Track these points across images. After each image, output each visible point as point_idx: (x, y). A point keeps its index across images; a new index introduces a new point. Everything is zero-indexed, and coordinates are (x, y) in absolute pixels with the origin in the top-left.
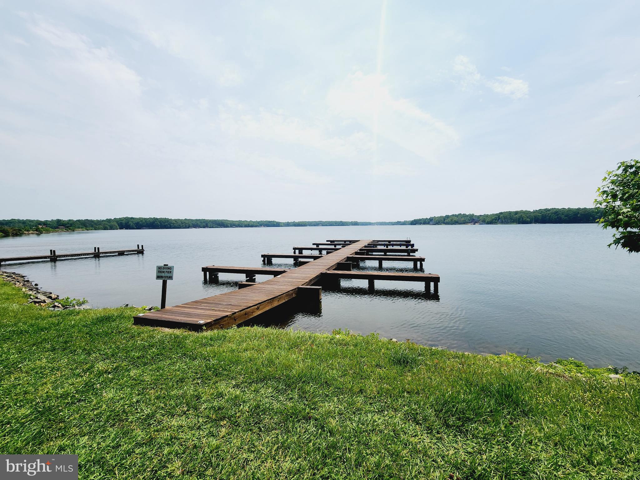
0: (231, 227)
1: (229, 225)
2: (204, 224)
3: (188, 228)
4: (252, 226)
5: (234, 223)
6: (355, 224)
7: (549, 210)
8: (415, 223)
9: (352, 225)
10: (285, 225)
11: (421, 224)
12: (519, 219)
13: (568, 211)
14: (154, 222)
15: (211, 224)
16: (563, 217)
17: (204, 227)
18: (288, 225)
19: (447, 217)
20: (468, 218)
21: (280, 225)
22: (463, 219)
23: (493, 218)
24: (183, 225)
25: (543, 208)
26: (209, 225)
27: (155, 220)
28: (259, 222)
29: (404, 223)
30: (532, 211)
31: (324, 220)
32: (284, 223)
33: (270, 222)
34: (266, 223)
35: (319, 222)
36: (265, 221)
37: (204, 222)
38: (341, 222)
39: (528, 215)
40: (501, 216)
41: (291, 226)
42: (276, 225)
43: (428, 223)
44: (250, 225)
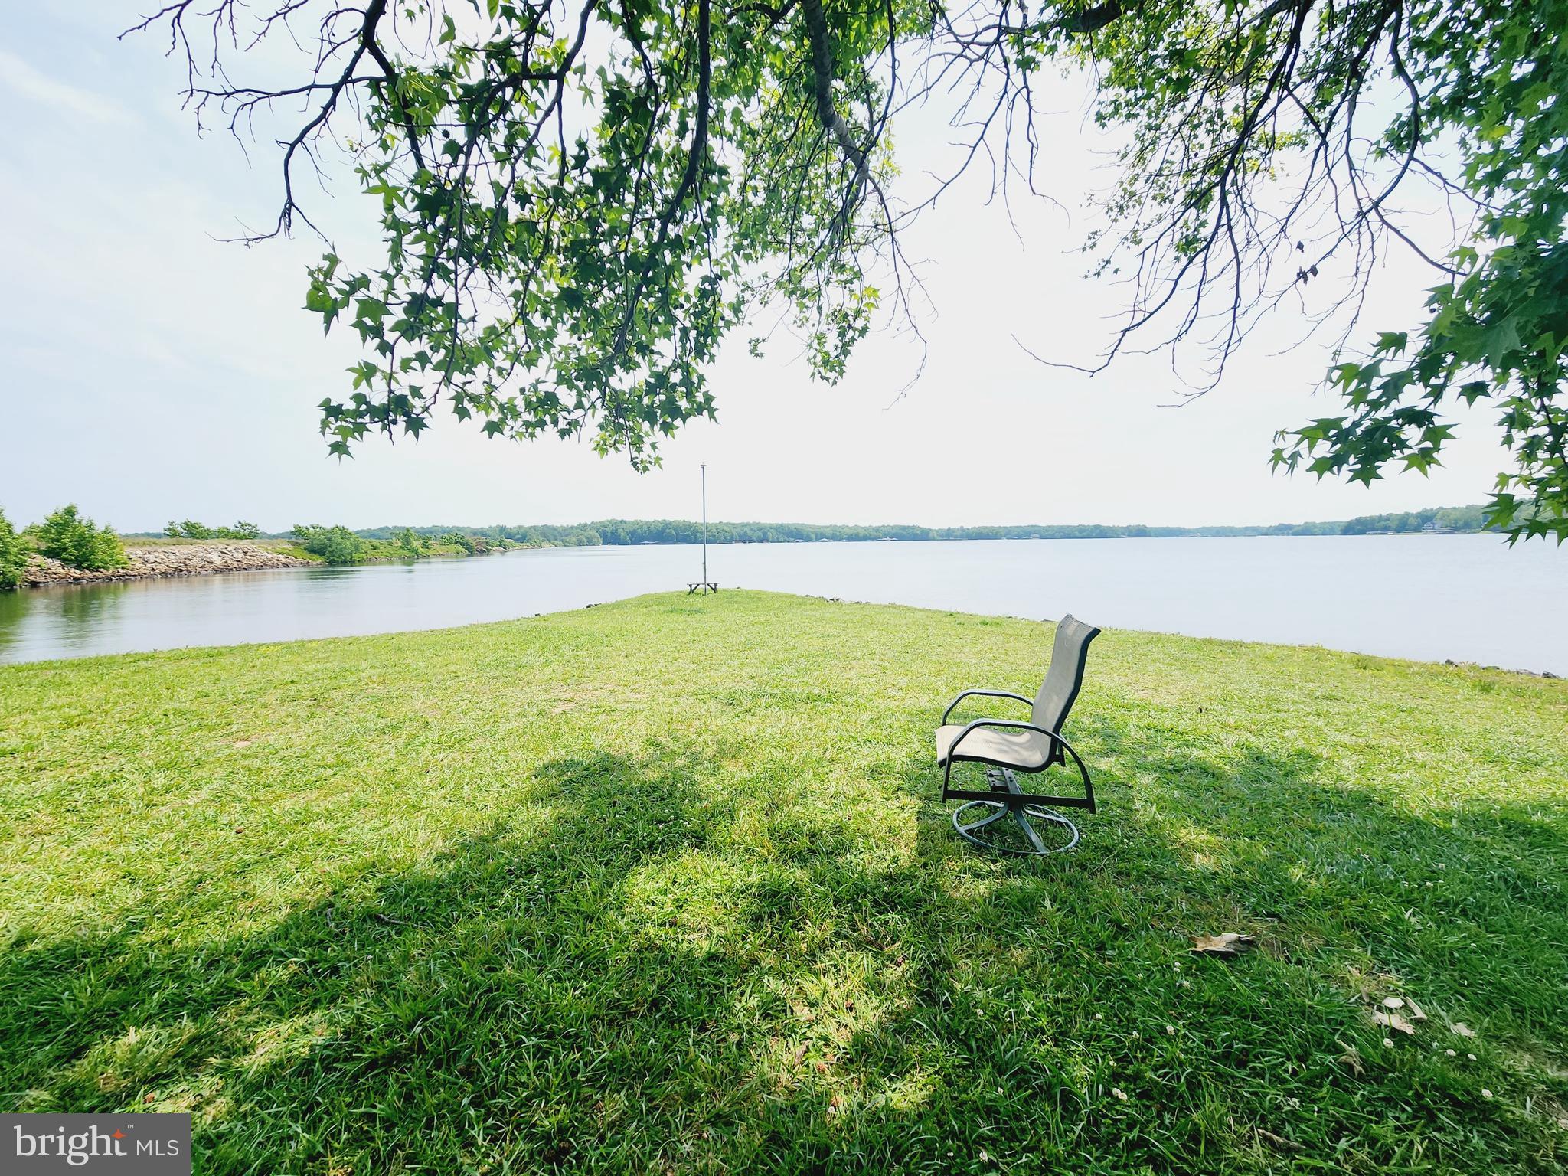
1: (813, 536)
2: (760, 534)
3: (730, 542)
4: (865, 539)
6: (1141, 532)
9: (1129, 536)
11: (1385, 530)
14: (663, 530)
15: (774, 532)
17: (760, 541)
18: (948, 535)
21: (931, 535)
26: (770, 535)
27: (667, 524)
28: (877, 530)
31: (1043, 524)
32: (937, 531)
33: (904, 528)
34: (895, 531)
36: (893, 528)
37: (760, 530)
38: (1097, 527)
41: (956, 538)
42: (921, 535)
43: (1417, 529)
44: (861, 535)
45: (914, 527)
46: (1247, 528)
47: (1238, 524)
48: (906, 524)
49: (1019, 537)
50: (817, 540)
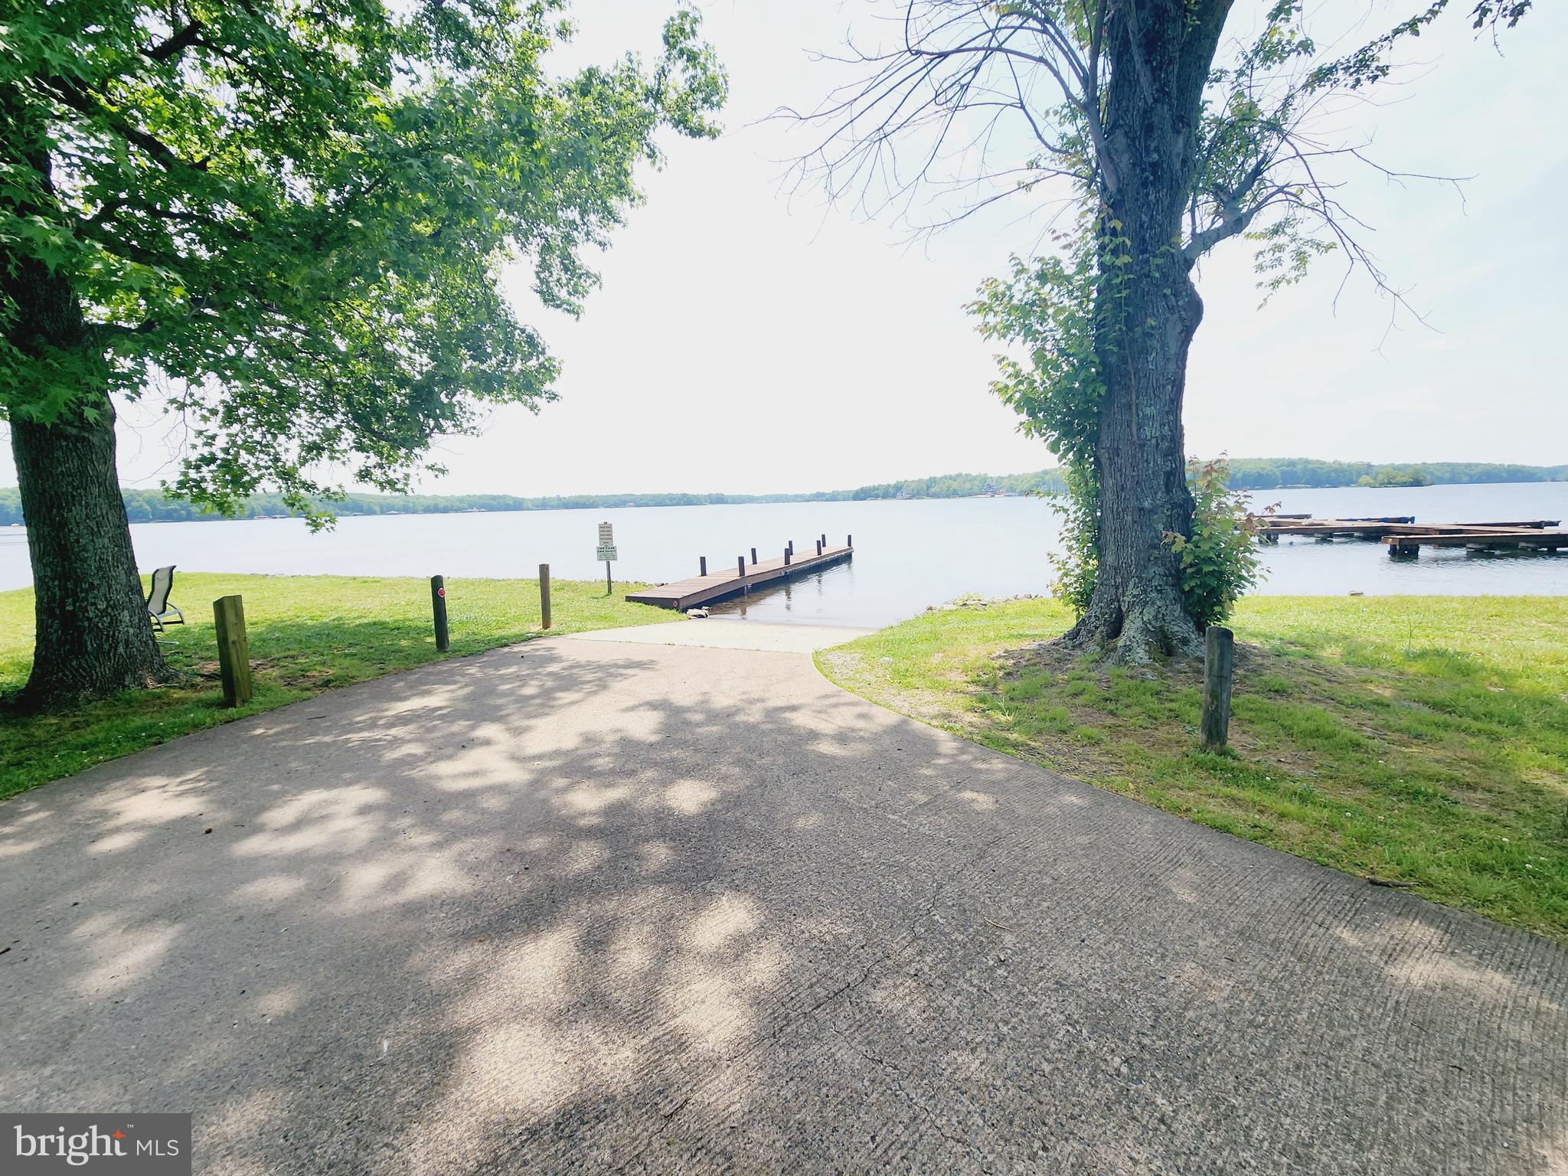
1: (377, 509)
4: (446, 510)
5: (388, 501)
6: (719, 500)
8: (863, 495)
9: (711, 503)
10: (538, 506)
11: (877, 497)
18: (544, 505)
19: (933, 481)
20: (977, 483)
21: (525, 505)
22: (968, 485)
23: (1033, 482)
24: (248, 513)
28: (461, 500)
29: (833, 497)
31: (638, 492)
32: (532, 501)
33: (494, 498)
34: (482, 501)
35: (626, 498)
36: (480, 497)
38: (684, 495)
40: (1047, 477)
41: (553, 508)
42: (517, 505)
43: (894, 496)
44: (441, 506)
45: (504, 497)
46: (796, 496)
47: (791, 493)
48: (496, 494)
49: (616, 506)
50: (383, 513)
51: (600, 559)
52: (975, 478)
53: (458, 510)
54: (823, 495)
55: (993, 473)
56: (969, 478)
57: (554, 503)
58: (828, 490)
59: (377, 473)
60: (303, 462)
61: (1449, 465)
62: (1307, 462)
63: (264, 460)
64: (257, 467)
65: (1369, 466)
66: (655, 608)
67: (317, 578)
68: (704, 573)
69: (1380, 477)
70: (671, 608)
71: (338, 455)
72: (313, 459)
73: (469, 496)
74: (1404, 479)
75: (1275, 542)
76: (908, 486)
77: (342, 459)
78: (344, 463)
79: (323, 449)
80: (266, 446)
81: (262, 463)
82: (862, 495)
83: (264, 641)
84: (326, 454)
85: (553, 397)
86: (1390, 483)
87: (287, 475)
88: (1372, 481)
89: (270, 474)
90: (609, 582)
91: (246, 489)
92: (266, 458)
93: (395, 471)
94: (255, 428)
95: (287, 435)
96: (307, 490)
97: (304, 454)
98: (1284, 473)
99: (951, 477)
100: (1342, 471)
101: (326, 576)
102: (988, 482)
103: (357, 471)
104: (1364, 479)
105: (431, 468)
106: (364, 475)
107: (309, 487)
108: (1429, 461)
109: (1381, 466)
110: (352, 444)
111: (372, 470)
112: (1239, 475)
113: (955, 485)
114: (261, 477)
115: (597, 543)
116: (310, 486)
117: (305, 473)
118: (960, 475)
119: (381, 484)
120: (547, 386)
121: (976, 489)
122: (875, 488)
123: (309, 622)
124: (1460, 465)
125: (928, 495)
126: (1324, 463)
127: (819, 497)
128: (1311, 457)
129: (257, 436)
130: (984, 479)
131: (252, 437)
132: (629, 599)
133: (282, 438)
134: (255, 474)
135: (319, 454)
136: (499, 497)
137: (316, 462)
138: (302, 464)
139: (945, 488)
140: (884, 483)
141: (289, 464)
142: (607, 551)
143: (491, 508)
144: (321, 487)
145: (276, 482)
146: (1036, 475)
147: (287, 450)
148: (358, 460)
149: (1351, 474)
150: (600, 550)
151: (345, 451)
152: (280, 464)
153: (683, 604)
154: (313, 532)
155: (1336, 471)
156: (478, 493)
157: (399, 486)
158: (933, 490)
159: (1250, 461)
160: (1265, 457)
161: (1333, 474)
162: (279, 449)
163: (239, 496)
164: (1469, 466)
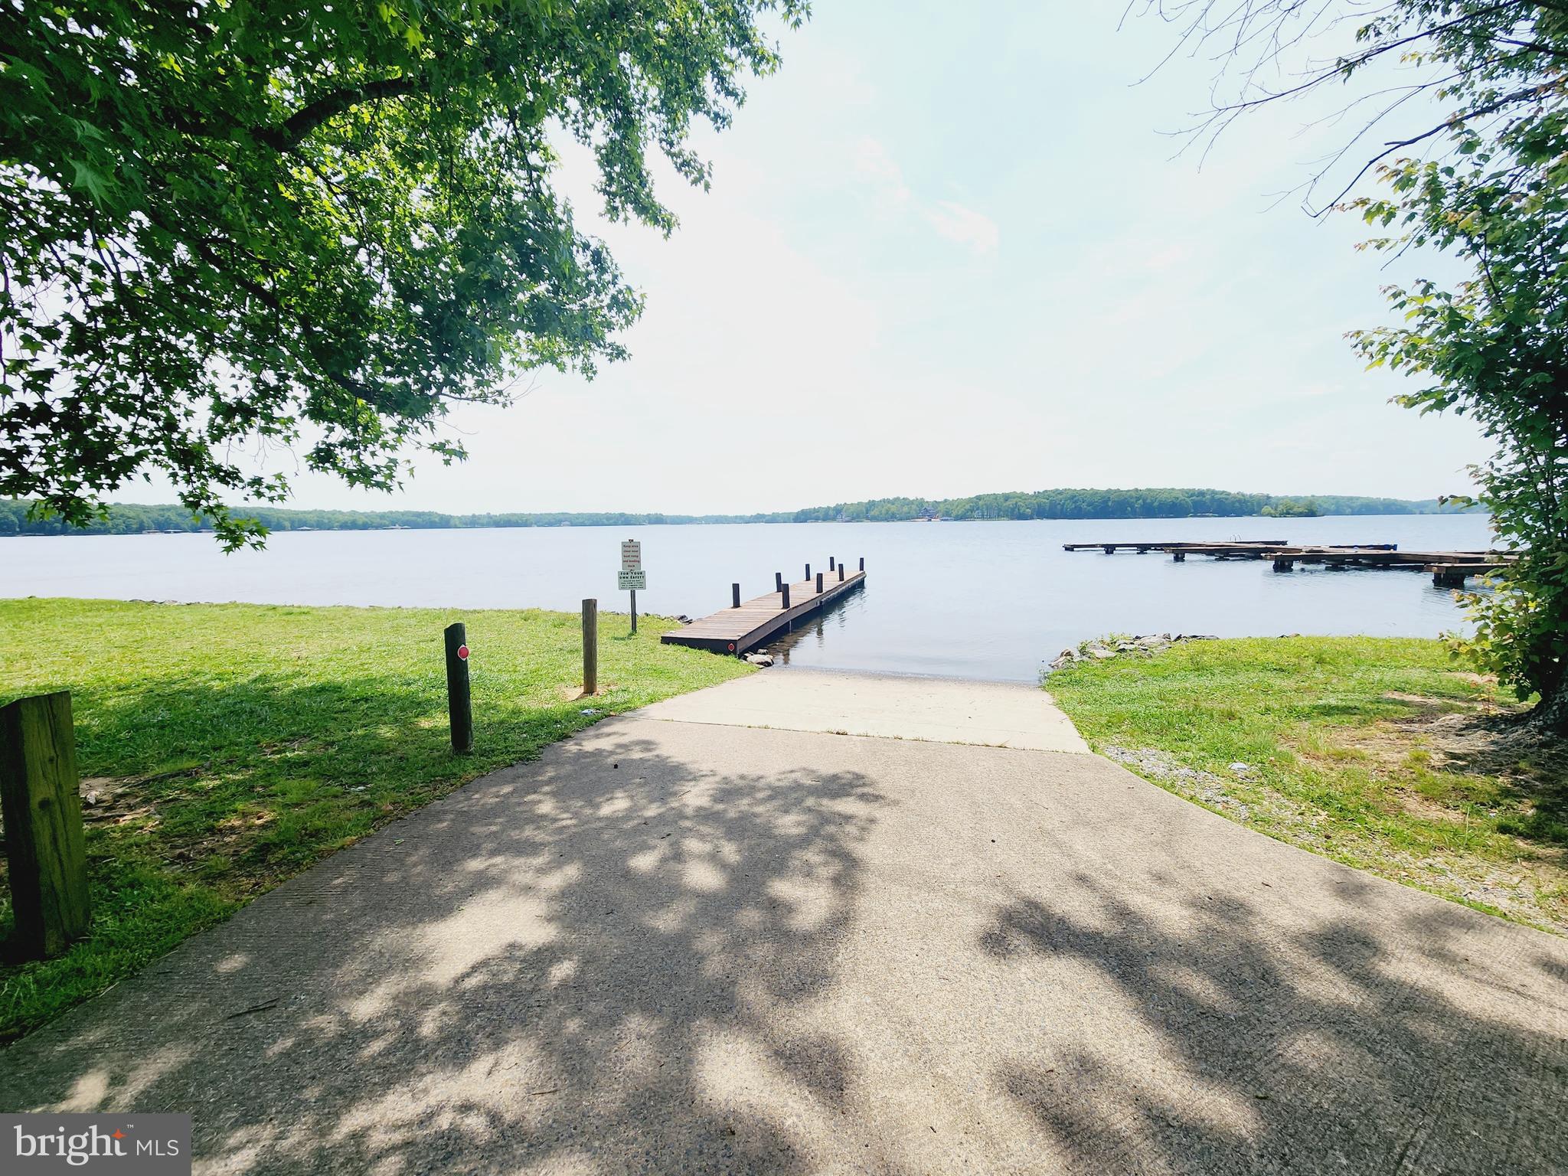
0: (294, 528)
5: (300, 516)
7: (1060, 493)
10: (466, 524)
12: (1013, 510)
13: (1092, 495)
16: (1084, 505)
19: (872, 504)
20: (914, 507)
22: (906, 509)
23: (968, 507)
24: (117, 522)
25: (1051, 487)
29: (773, 519)
30: (1031, 493)
35: (561, 517)
39: (1027, 502)
40: (981, 503)
51: (622, 587)
52: (912, 502)
53: (377, 527)
54: (763, 516)
55: (930, 497)
56: (906, 502)
57: (485, 521)
58: (768, 512)
59: (345, 455)
60: (218, 434)
61: (1334, 498)
62: (1214, 492)
63: (148, 426)
64: (133, 438)
65: (1268, 497)
66: (705, 653)
67: (223, 607)
68: (737, 604)
69: (1280, 508)
70: (727, 653)
71: (277, 426)
72: (235, 431)
73: (391, 512)
74: (1301, 510)
75: (1182, 560)
76: (848, 509)
77: (286, 433)
78: (287, 439)
79: (254, 413)
80: (153, 406)
81: (144, 434)
82: (803, 517)
83: (136, 728)
84: (258, 422)
85: (619, 353)
86: (1287, 513)
87: (189, 457)
88: (1273, 512)
89: (158, 452)
90: (634, 614)
91: (114, 477)
92: (152, 425)
93: (373, 454)
94: (133, 373)
95: (191, 390)
96: (223, 480)
97: (219, 420)
98: (1195, 503)
99: (888, 501)
100: (1245, 502)
101: (234, 604)
102: (925, 506)
103: (310, 449)
104: (1266, 509)
105: (440, 447)
106: (324, 457)
107: (228, 476)
108: (1317, 494)
109: (1279, 499)
110: (305, 407)
111: (338, 451)
112: (1156, 504)
113: (893, 508)
114: (140, 456)
115: (619, 567)
116: (228, 474)
117: (220, 453)
118: (897, 499)
119: (349, 473)
120: (610, 337)
121: (913, 513)
122: (815, 510)
123: (217, 685)
124: (1343, 498)
125: (867, 518)
126: (1229, 494)
127: (759, 519)
128: (1218, 489)
129: (135, 388)
130: (921, 503)
131: (126, 387)
132: (666, 640)
133: (180, 396)
134: (131, 451)
135: (247, 420)
136: (423, 514)
137: (241, 435)
138: (215, 439)
139: (884, 511)
140: (825, 506)
141: (192, 438)
142: (632, 577)
143: (414, 525)
144: (247, 475)
145: (167, 466)
146: (970, 500)
147: (188, 414)
148: (313, 434)
149: (1253, 504)
150: (623, 576)
151: (291, 420)
152: (176, 436)
153: (740, 647)
154: (228, 549)
155: (1239, 501)
156: (401, 510)
157: (379, 478)
158: (872, 513)
159: (1164, 491)
160: (1177, 488)
161: (1237, 504)
162: (174, 411)
163: (99, 487)
164: (1351, 499)
